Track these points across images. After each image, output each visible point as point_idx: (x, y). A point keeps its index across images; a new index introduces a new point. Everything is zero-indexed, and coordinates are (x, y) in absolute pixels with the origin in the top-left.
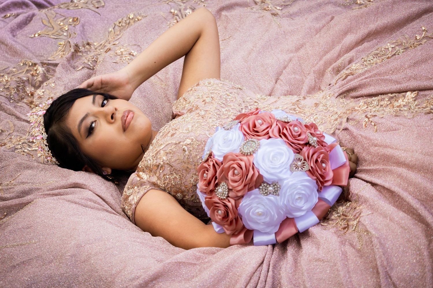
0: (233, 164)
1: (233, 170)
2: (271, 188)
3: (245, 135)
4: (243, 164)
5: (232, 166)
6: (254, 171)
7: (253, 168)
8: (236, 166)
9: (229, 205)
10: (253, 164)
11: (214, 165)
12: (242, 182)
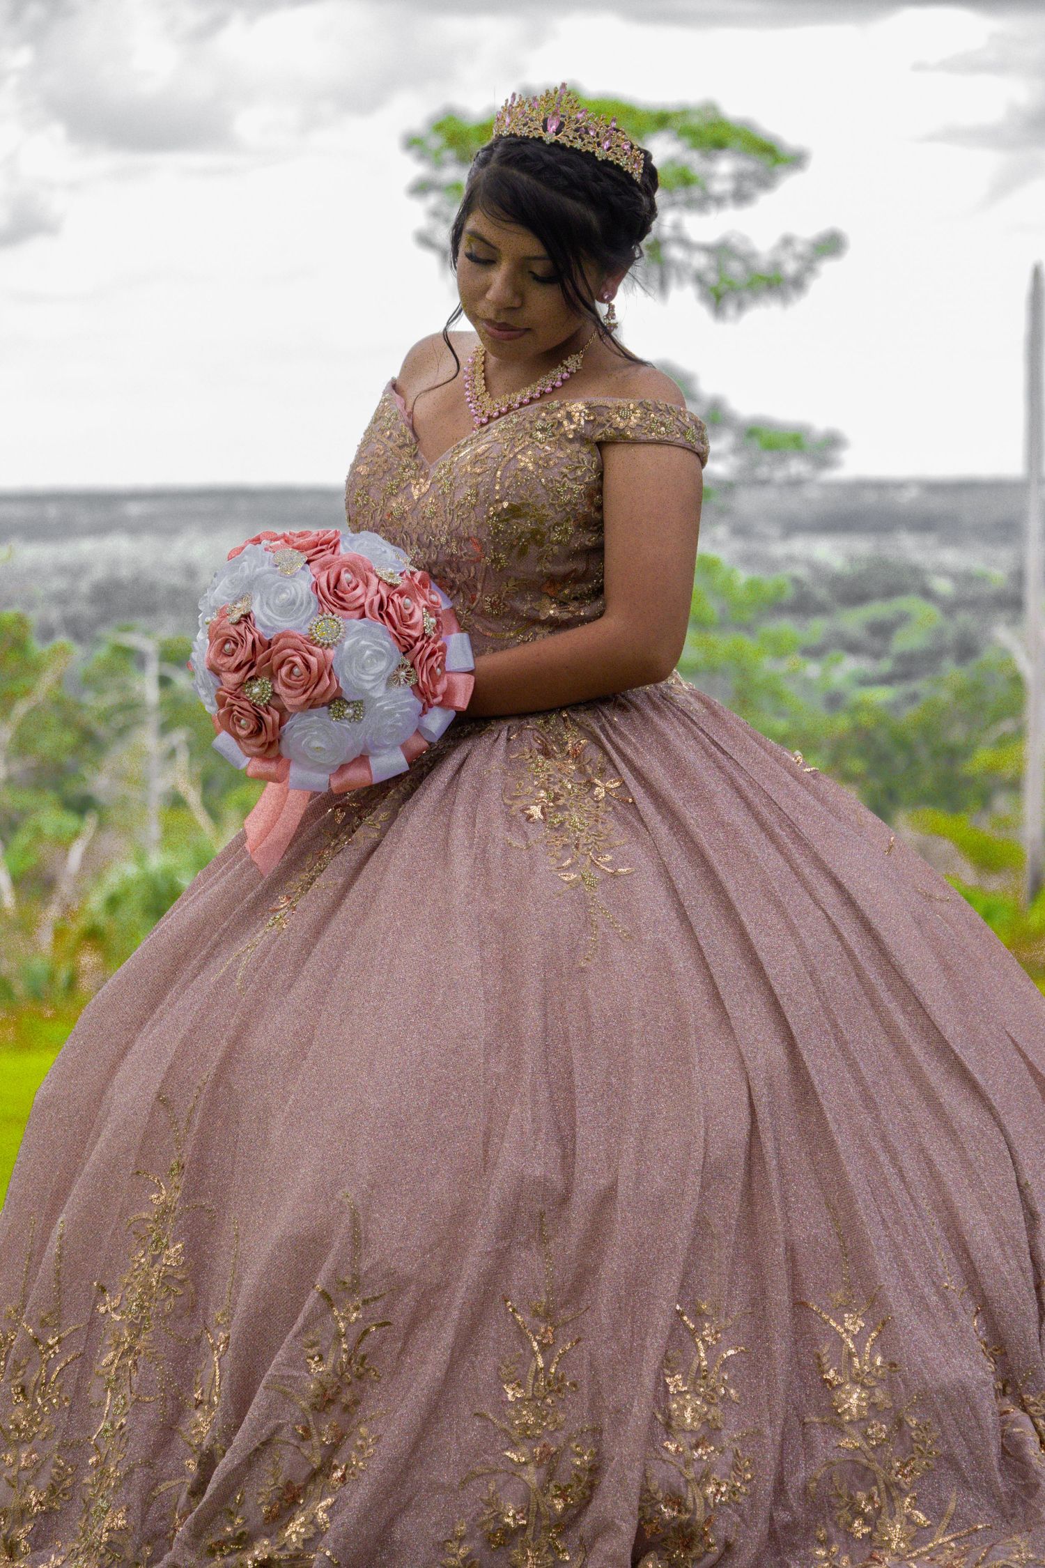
0: (293, 656)
1: (290, 665)
2: (349, 711)
3: (320, 602)
4: (313, 660)
5: (291, 658)
6: (330, 678)
7: (330, 674)
8: (298, 660)
9: (268, 718)
10: (332, 666)
11: (254, 642)
12: (305, 692)
